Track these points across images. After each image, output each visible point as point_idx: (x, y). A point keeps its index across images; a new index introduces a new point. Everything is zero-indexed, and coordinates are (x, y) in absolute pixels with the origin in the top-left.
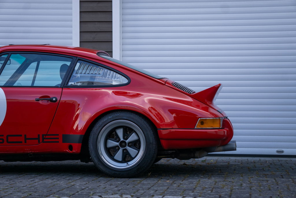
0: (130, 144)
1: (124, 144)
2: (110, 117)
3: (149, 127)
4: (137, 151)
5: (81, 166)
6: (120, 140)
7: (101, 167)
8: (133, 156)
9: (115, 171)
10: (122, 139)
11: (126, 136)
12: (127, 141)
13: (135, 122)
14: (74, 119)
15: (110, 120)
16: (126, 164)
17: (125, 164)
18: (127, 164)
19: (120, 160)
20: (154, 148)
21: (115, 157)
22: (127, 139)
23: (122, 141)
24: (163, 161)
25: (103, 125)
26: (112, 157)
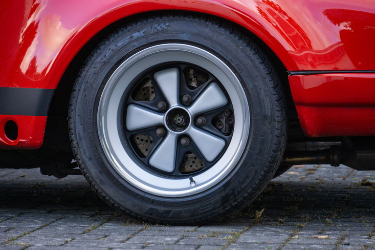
0: (200, 121)
1: (179, 119)
2: (136, 35)
3: (262, 67)
4: (222, 143)
5: (39, 187)
6: (168, 105)
7: (109, 191)
8: (210, 157)
9: (153, 202)
10: (174, 104)
11: (187, 94)
12: (191, 111)
13: (218, 49)
14: (21, 40)
15: (137, 44)
16: (188, 180)
17: (185, 182)
18: (192, 181)
19: (169, 167)
20: (276, 132)
21: (153, 161)
22: (190, 104)
23: (176, 111)
24: (296, 174)
25: (115, 60)
26: (142, 158)
